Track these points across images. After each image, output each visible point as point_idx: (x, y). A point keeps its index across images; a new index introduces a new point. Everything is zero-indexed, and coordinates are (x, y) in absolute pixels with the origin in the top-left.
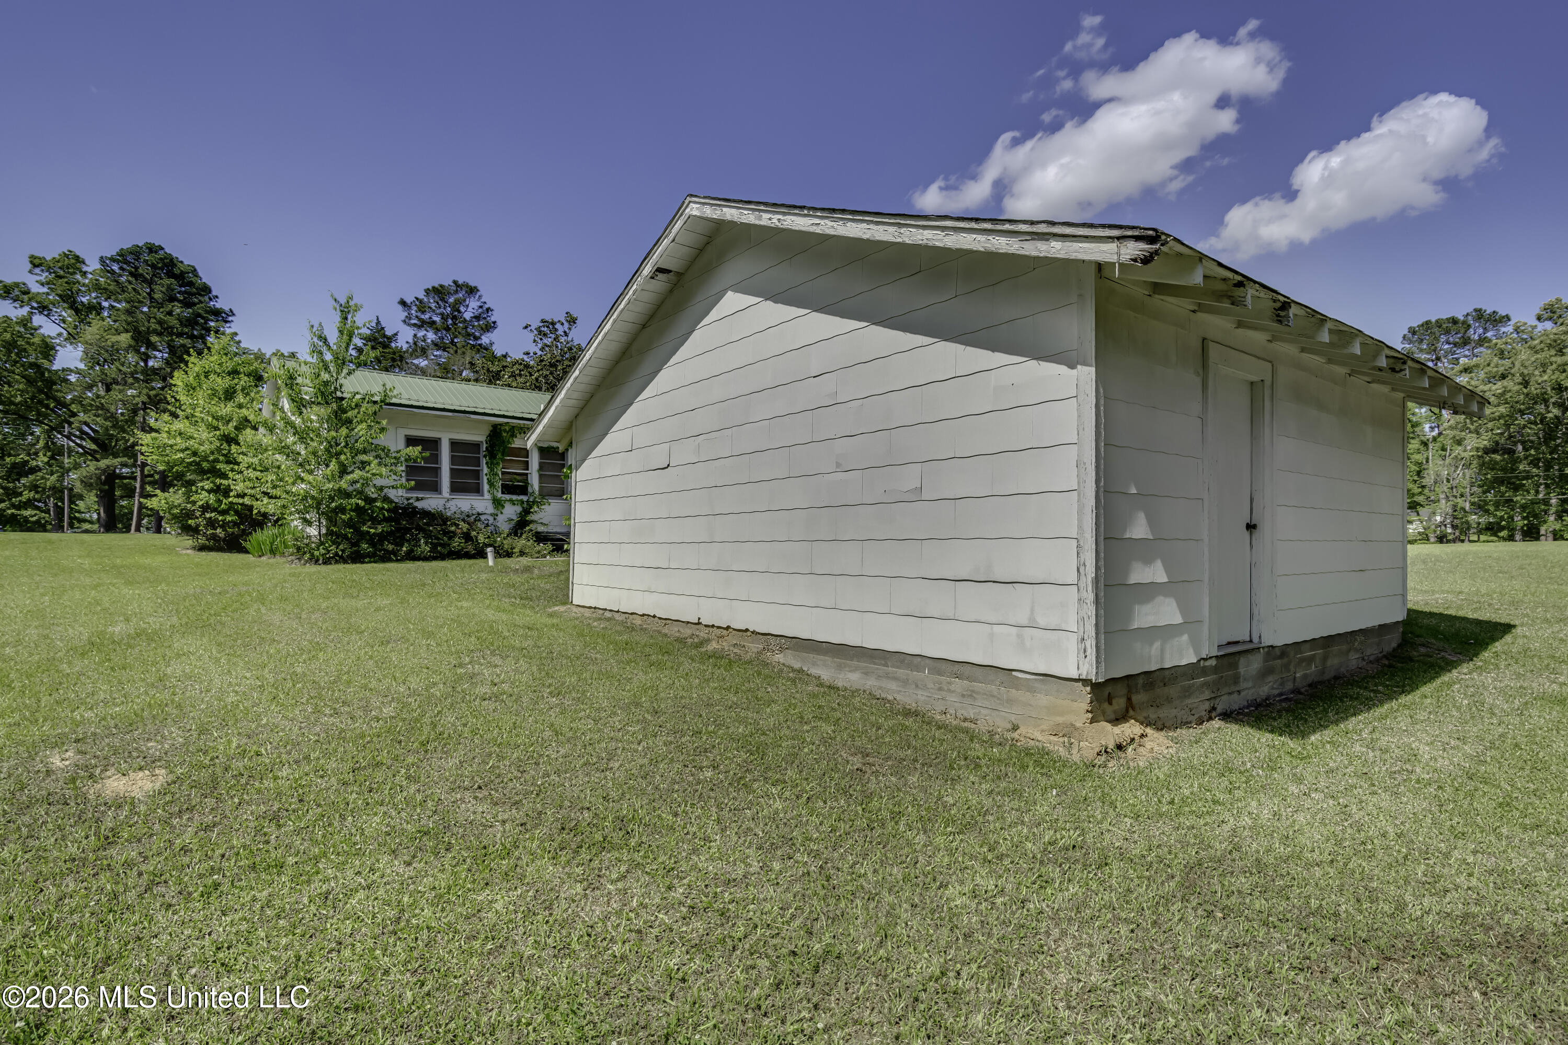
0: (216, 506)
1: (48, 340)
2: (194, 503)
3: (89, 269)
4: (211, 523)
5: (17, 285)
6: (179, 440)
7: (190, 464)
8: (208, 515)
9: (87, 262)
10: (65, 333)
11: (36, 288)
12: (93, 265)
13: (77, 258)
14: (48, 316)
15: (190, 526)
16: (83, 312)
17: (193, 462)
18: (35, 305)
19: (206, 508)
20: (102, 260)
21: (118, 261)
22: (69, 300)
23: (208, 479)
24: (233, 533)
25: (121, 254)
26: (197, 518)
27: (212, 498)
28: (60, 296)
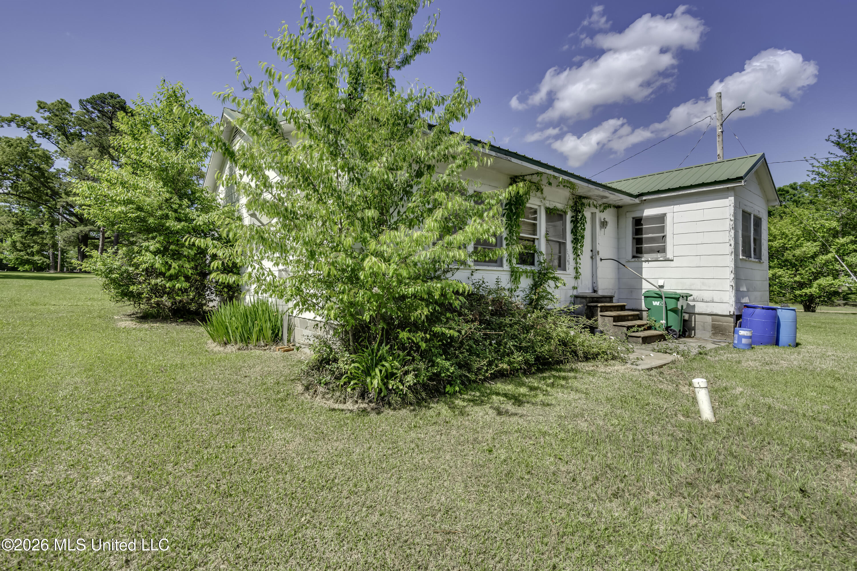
0: (163, 270)
1: (47, 153)
2: (137, 266)
3: (74, 112)
4: (156, 290)
5: (30, 119)
6: (119, 189)
7: (133, 220)
8: (153, 282)
9: (73, 107)
10: (59, 150)
11: (41, 121)
12: (76, 108)
13: (67, 104)
14: (48, 139)
15: (132, 292)
16: (70, 138)
17: (137, 217)
18: (41, 132)
19: (150, 272)
20: (81, 101)
21: (91, 103)
22: (62, 129)
23: (153, 238)
24: (181, 301)
25: (93, 98)
26: (140, 283)
27: (158, 262)
28: (56, 127)
